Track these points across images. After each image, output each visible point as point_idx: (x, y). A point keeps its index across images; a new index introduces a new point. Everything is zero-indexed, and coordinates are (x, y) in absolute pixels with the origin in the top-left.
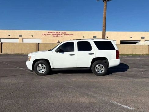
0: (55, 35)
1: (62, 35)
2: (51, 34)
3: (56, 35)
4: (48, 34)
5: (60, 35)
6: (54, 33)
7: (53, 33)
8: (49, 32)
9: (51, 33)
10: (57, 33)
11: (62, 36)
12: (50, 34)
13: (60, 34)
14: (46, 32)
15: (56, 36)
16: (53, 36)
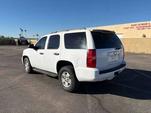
0: (139, 28)
1: (150, 26)
2: (135, 27)
3: (142, 27)
4: (131, 27)
5: (146, 26)
6: (139, 25)
7: (137, 26)
8: (132, 25)
9: (135, 25)
10: (144, 24)
11: (150, 28)
12: (133, 28)
13: (148, 25)
14: (129, 25)
15: (142, 29)
16: (138, 29)
